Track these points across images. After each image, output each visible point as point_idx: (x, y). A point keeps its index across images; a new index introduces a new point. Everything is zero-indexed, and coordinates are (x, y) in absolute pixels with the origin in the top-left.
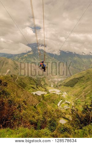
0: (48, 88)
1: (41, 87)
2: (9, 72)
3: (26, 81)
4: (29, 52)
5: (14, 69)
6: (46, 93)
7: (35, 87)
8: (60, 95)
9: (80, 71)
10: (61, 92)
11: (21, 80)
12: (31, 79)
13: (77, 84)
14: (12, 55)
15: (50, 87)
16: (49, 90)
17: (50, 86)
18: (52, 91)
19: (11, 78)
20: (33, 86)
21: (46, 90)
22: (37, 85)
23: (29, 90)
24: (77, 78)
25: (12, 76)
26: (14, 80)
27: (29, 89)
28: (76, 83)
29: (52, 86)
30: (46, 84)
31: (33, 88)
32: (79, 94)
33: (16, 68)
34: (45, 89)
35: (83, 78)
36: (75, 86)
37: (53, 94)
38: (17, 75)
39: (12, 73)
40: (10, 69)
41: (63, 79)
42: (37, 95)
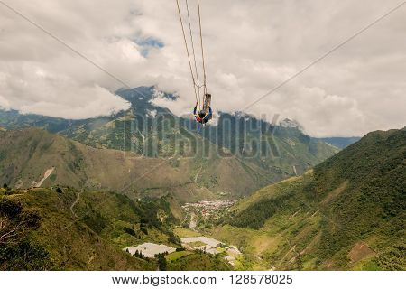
0: (178, 231)
1: (155, 230)
2: (53, 177)
3: (107, 208)
4: (121, 113)
5: (70, 166)
6: (171, 250)
7: (135, 230)
8: (218, 255)
9: (282, 178)
10: (220, 246)
11: (89, 204)
12: (122, 200)
13: (271, 221)
14: (67, 121)
15: (186, 231)
16: (182, 240)
17: (186, 227)
18: (191, 244)
19: (55, 197)
20: (128, 225)
21: (173, 240)
22: (143, 221)
23: (115, 240)
24: (272, 201)
25: (59, 191)
26: (67, 204)
27: (116, 236)
28: (269, 216)
29: (193, 224)
30: (171, 219)
31: (130, 232)
32: (278, 253)
33: (75, 166)
34: (171, 235)
35: (291, 199)
36: (266, 224)
37: (197, 251)
38: (76, 186)
39: (60, 181)
40: (56, 167)
41: (226, 203)
42: (141, 256)
